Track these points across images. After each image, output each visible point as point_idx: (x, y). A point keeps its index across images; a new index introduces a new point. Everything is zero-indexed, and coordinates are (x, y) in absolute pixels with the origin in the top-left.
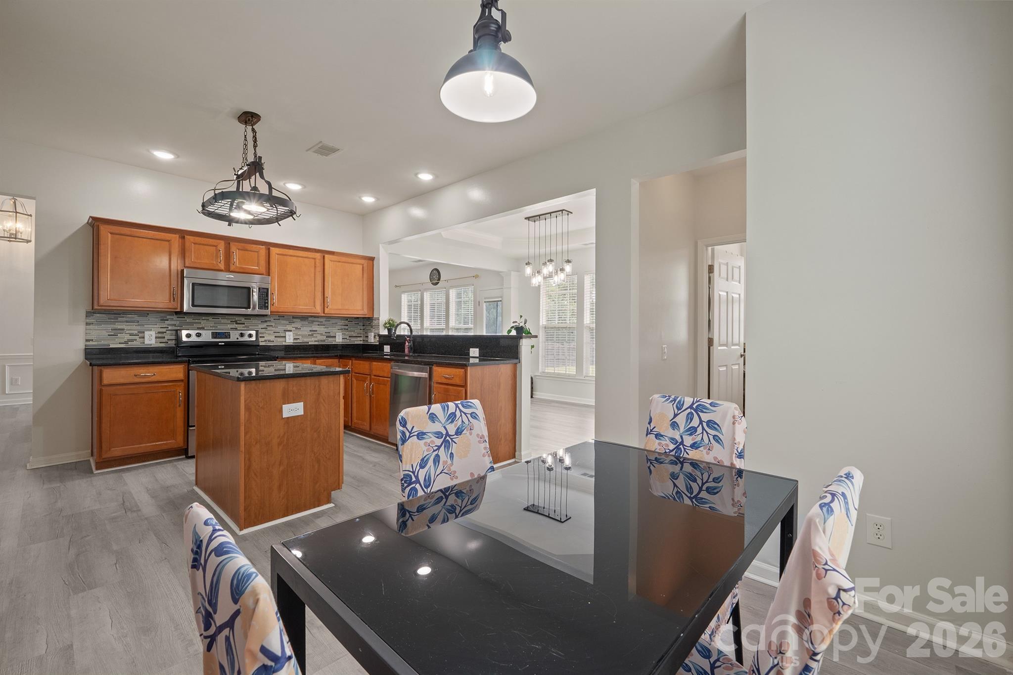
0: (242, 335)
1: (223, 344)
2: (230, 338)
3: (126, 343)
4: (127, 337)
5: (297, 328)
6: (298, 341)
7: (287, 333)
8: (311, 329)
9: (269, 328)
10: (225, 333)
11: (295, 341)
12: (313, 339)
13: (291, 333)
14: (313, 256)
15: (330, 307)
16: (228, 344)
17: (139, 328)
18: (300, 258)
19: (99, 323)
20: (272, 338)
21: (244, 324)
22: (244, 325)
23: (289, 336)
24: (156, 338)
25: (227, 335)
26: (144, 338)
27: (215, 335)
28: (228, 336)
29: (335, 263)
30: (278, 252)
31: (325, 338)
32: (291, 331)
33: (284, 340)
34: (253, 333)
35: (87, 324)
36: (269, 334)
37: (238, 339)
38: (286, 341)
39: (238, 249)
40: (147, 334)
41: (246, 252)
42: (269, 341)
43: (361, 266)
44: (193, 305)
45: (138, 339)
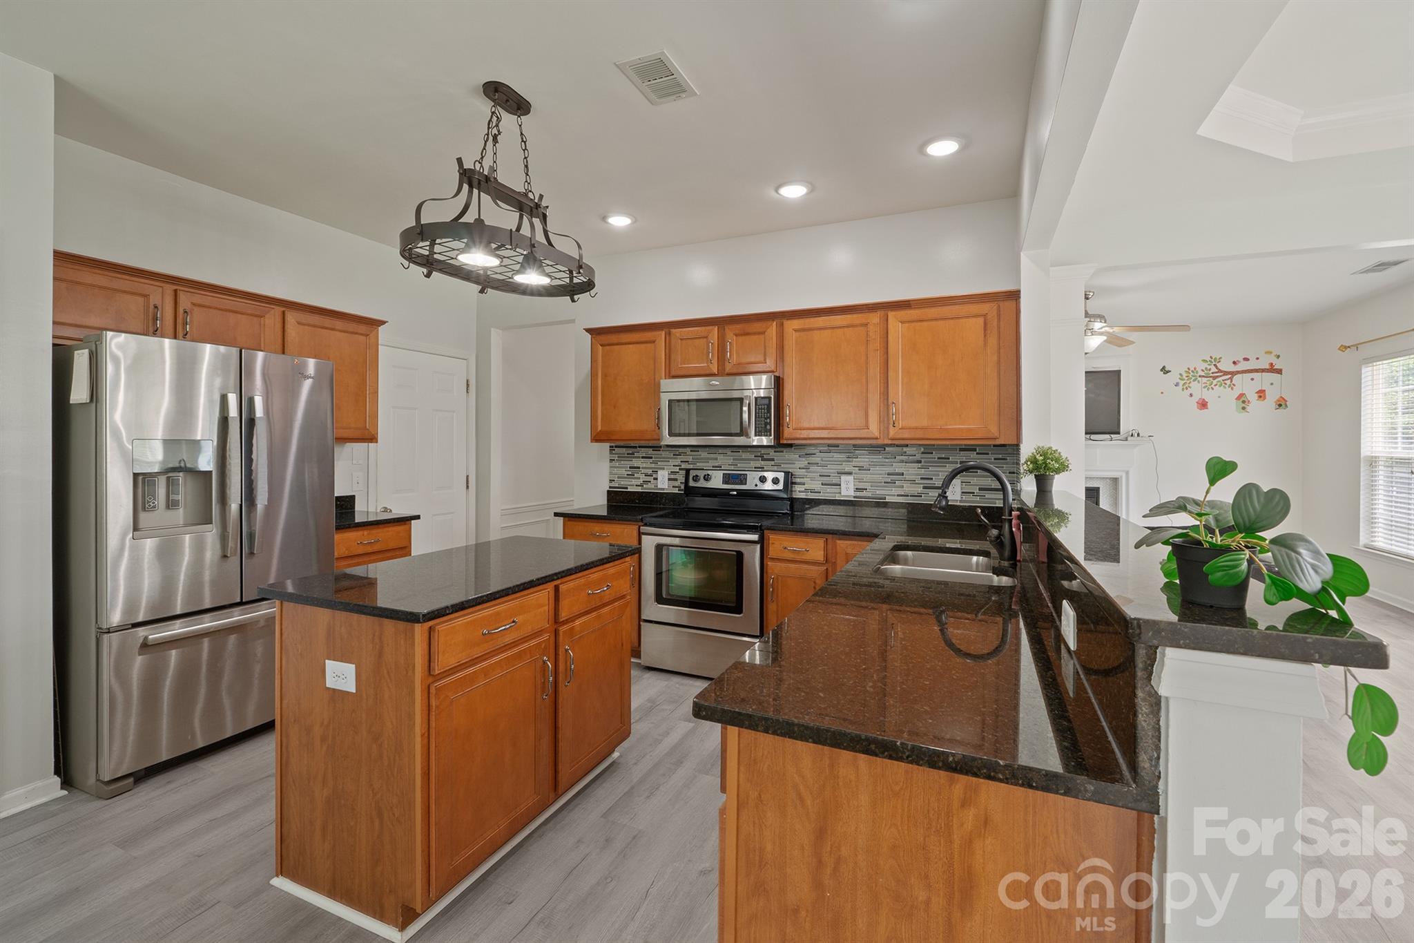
0: (763, 479)
1: (735, 493)
2: (746, 484)
3: (641, 485)
4: (643, 478)
5: (861, 468)
6: (864, 494)
7: (844, 478)
8: (890, 470)
9: (813, 468)
10: (741, 475)
11: (858, 494)
12: (895, 491)
13: (850, 478)
14: (864, 321)
15: (900, 424)
16: (742, 494)
17: (653, 465)
18: (839, 331)
19: (621, 457)
20: (816, 485)
21: (773, 460)
22: (773, 463)
23: (847, 483)
24: (669, 479)
25: (742, 479)
26: (656, 479)
27: (727, 479)
28: (744, 481)
29: (913, 324)
30: (796, 327)
31: (920, 490)
32: (850, 473)
33: (838, 491)
34: (781, 476)
35: (611, 460)
36: (812, 479)
37: (756, 485)
38: (840, 493)
39: (736, 335)
40: (660, 472)
41: (747, 338)
42: (813, 491)
43: (981, 321)
44: (671, 434)
45: (652, 480)
